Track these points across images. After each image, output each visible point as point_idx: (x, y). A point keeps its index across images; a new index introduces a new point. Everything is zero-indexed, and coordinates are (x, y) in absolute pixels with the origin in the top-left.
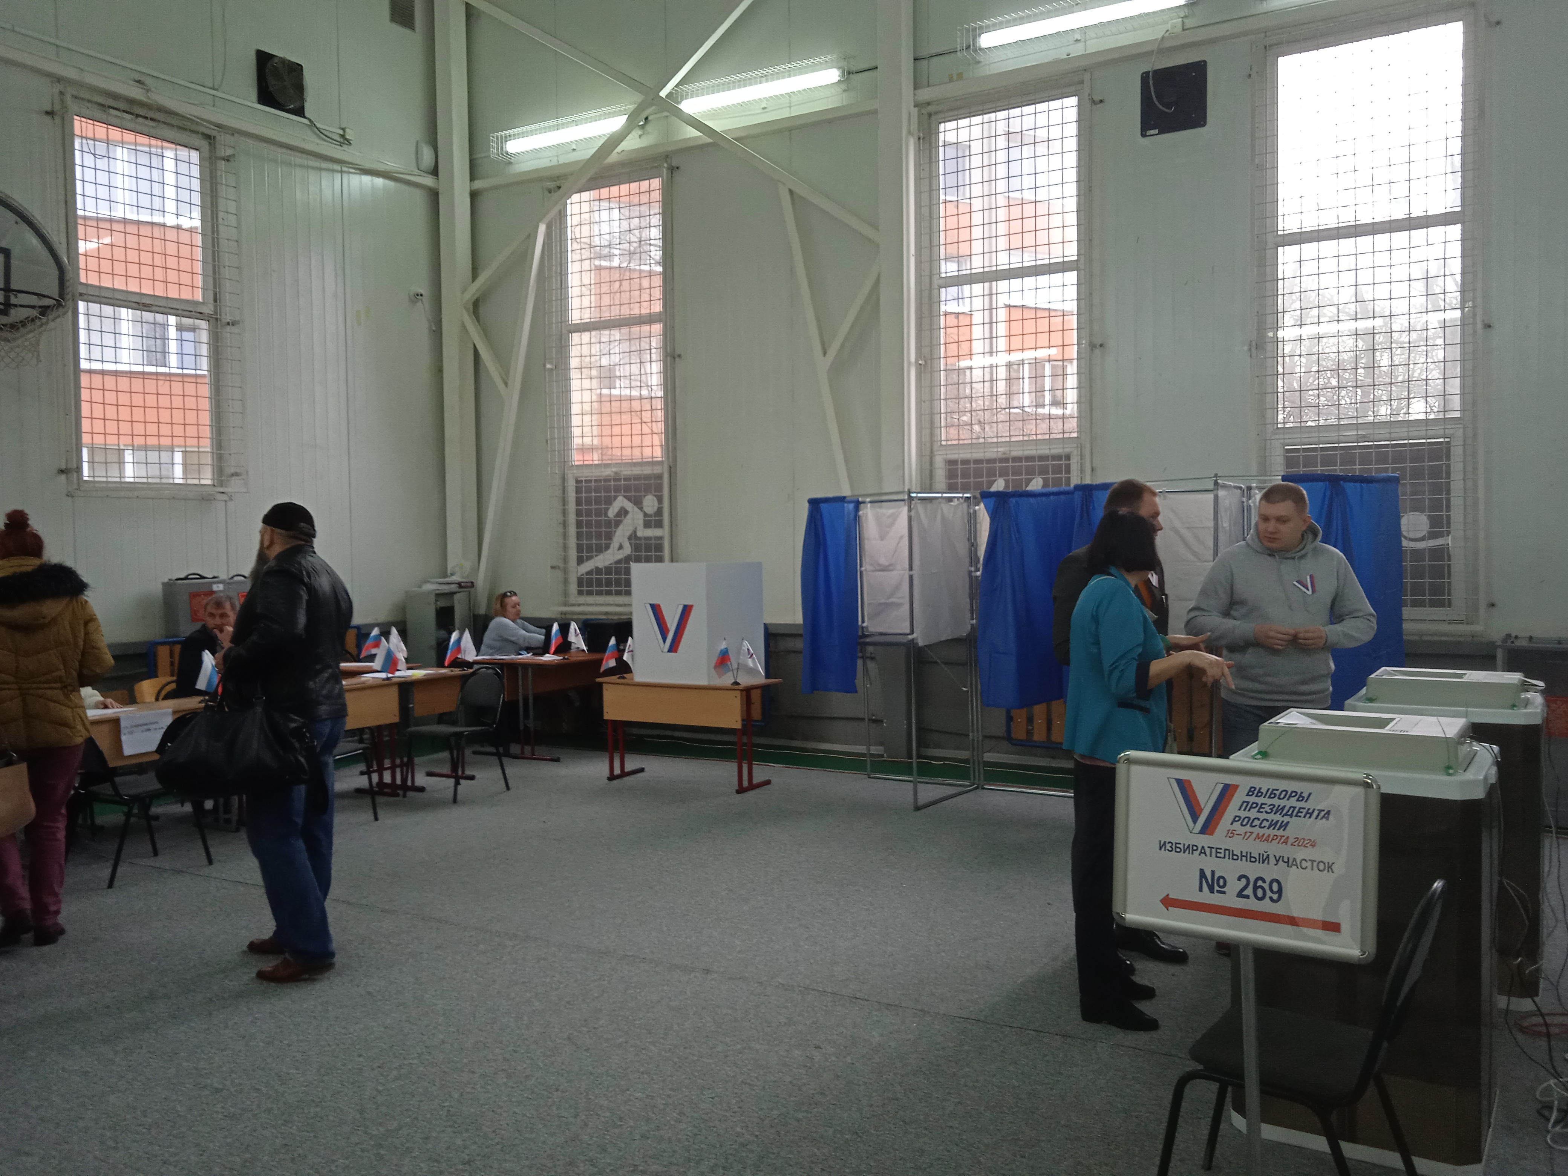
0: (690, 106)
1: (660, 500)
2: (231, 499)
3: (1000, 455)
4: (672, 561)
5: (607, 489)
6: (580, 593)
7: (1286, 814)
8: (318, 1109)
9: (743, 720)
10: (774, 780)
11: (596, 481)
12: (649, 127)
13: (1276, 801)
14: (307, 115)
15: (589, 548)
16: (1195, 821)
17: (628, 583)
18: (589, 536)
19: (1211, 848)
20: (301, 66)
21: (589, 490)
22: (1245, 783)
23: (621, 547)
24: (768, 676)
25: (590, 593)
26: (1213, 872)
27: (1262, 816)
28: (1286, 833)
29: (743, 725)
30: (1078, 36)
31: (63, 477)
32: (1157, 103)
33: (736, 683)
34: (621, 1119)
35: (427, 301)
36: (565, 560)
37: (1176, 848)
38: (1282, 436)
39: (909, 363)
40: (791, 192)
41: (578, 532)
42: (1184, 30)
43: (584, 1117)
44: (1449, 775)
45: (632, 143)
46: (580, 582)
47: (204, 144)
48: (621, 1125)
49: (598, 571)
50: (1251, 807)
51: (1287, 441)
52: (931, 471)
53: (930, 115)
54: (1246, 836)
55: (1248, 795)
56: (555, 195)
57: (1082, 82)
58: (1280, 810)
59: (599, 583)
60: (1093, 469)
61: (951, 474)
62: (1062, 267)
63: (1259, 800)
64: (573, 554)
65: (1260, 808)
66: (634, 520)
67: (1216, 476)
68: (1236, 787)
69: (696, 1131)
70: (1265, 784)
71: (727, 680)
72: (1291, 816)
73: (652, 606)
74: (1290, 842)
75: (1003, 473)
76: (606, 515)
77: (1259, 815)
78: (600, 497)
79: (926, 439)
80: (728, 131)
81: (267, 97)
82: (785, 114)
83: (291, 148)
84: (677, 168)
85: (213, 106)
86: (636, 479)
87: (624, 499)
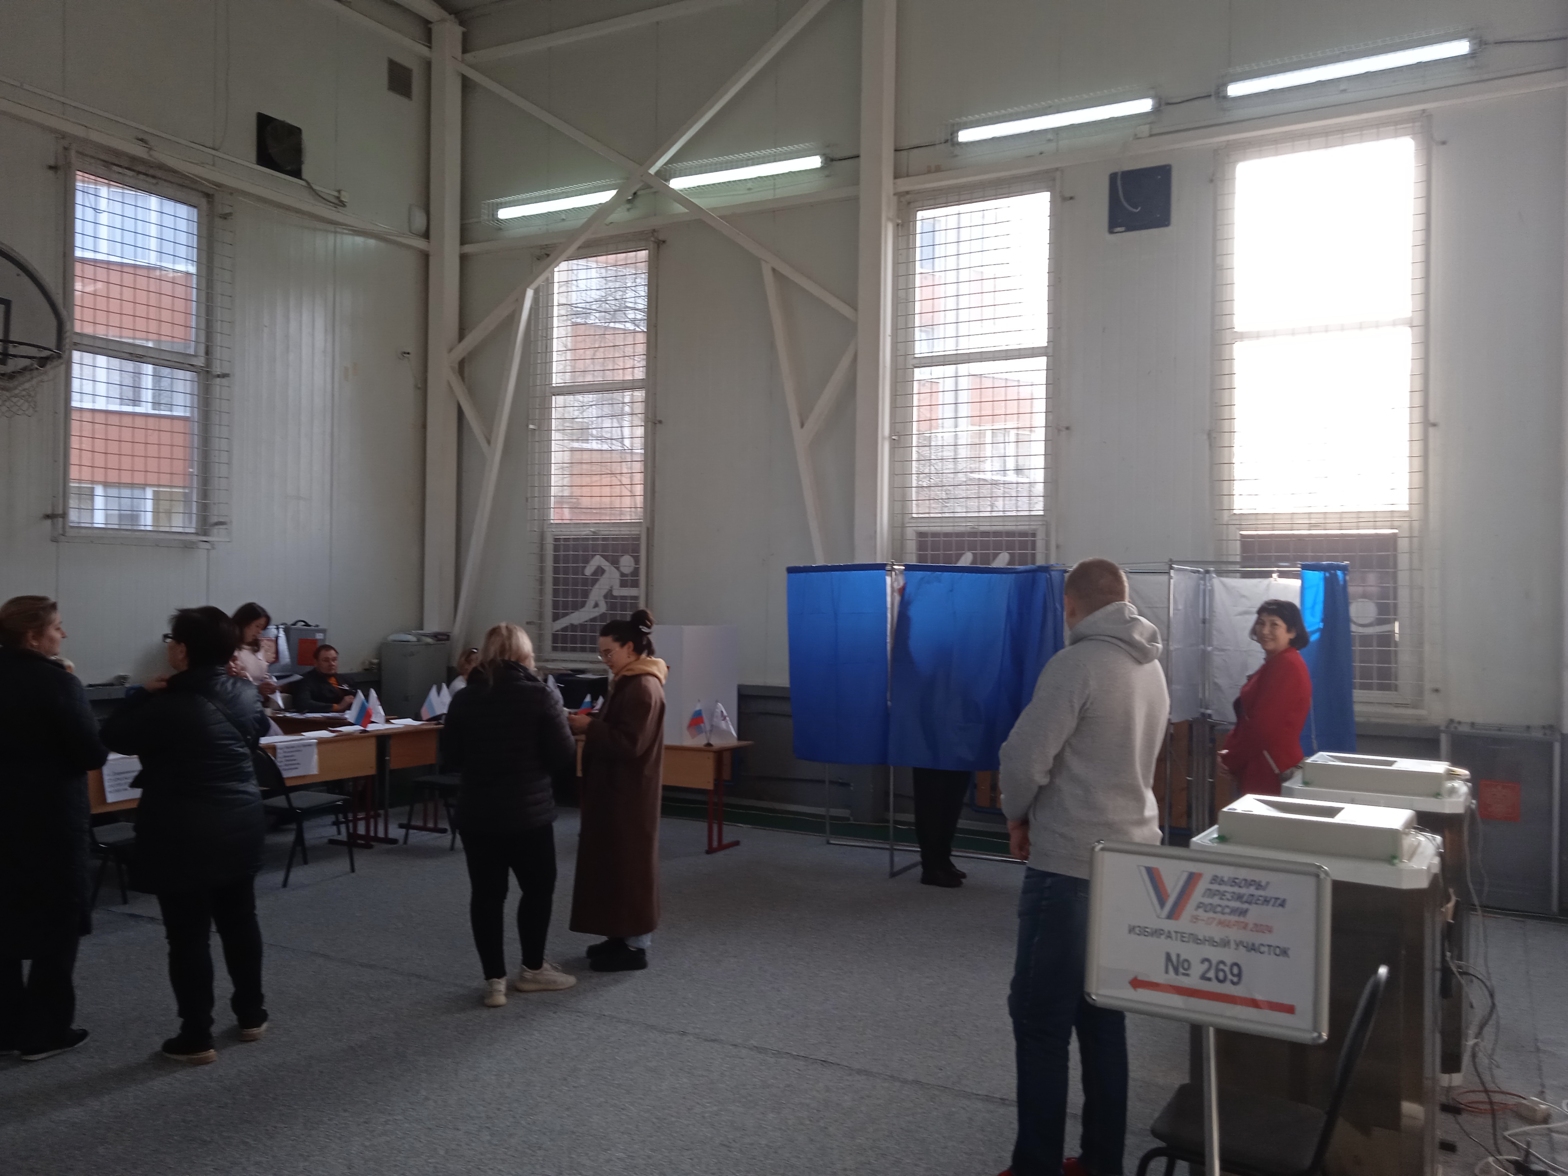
1: (637, 560)
2: (213, 548)
3: (968, 529)
5: (586, 548)
6: (555, 649)
7: (1246, 902)
9: (715, 781)
10: (743, 841)
11: (575, 540)
12: (637, 202)
13: (1236, 889)
14: (304, 177)
15: (565, 606)
16: (1162, 907)
18: (566, 593)
19: (1176, 932)
20: (299, 131)
21: (566, 548)
22: (1208, 871)
23: (596, 605)
24: (740, 737)
25: (564, 649)
26: (1178, 956)
27: (1224, 903)
28: (1245, 920)
29: (715, 786)
30: (1050, 136)
31: (49, 522)
32: (1123, 202)
33: (709, 745)
35: (414, 359)
36: (541, 616)
37: (1143, 932)
38: (1238, 522)
39: (883, 438)
40: (774, 270)
41: (554, 589)
42: (1150, 135)
45: (621, 216)
46: (555, 638)
47: (203, 202)
49: (573, 627)
50: (1214, 895)
51: (1243, 527)
52: (902, 543)
53: (909, 203)
54: (1208, 922)
56: (544, 263)
57: (1055, 179)
59: (574, 640)
60: (1057, 546)
61: (922, 547)
62: (1032, 353)
64: (549, 611)
65: (1222, 895)
66: (610, 579)
67: (1173, 559)
68: (1200, 875)
70: (1226, 873)
71: (699, 741)
72: (1250, 903)
74: (1249, 928)
75: (972, 547)
76: (583, 573)
77: (1221, 903)
78: (579, 555)
79: (898, 511)
80: (714, 209)
81: (265, 158)
82: (768, 195)
83: (288, 208)
84: (664, 242)
85: (214, 165)
86: (613, 539)
87: (602, 559)
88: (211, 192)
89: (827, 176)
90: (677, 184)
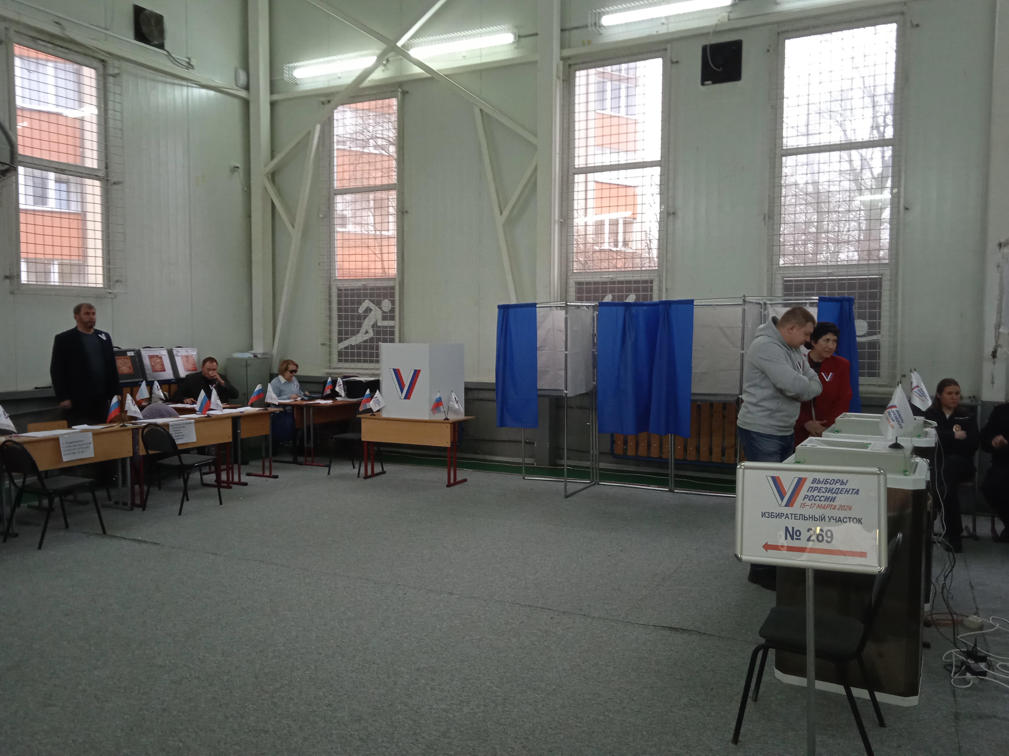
0: (414, 53)
1: (393, 303)
2: (115, 297)
3: (610, 280)
4: (400, 342)
5: (359, 296)
6: (340, 361)
7: (834, 493)
8: (229, 677)
9: (451, 442)
10: (469, 479)
11: (351, 290)
12: (389, 66)
13: (828, 486)
14: (167, 47)
15: (347, 333)
16: (782, 499)
17: (378, 355)
18: (346, 324)
19: (792, 514)
20: (161, 17)
21: (346, 295)
22: (810, 477)
23: (367, 332)
24: (466, 415)
25: (346, 361)
26: (793, 528)
27: (821, 495)
28: (834, 504)
29: (451, 445)
30: (664, 21)
31: (8, 281)
32: (712, 65)
33: (447, 419)
34: (416, 679)
35: (241, 171)
36: (330, 339)
37: (771, 515)
38: (782, 272)
39: (555, 221)
40: (481, 110)
41: (339, 322)
42: (729, 20)
43: (393, 679)
44: (906, 475)
45: (379, 75)
46: (340, 354)
47: (100, 65)
48: (417, 683)
49: (352, 347)
50: (815, 490)
51: (786, 275)
52: (566, 289)
53: (570, 66)
54: (811, 506)
55: (812, 483)
56: (328, 106)
57: (666, 50)
58: (830, 490)
59: (353, 355)
60: (667, 290)
61: (579, 291)
62: (652, 164)
63: (819, 486)
64: (335, 336)
65: (819, 490)
66: (376, 315)
67: (744, 296)
68: (805, 479)
69: (463, 685)
70: (821, 476)
71: (440, 417)
72: (837, 493)
73: (394, 370)
74: (837, 508)
75: (612, 291)
76: (358, 312)
77: (819, 494)
78: (354, 300)
79: (564, 269)
80: (440, 70)
81: (140, 36)
82: (478, 61)
83: (156, 70)
84: (407, 92)
85: (106, 40)
86: (378, 289)
87: (370, 302)
88: (105, 58)
89: (518, 48)
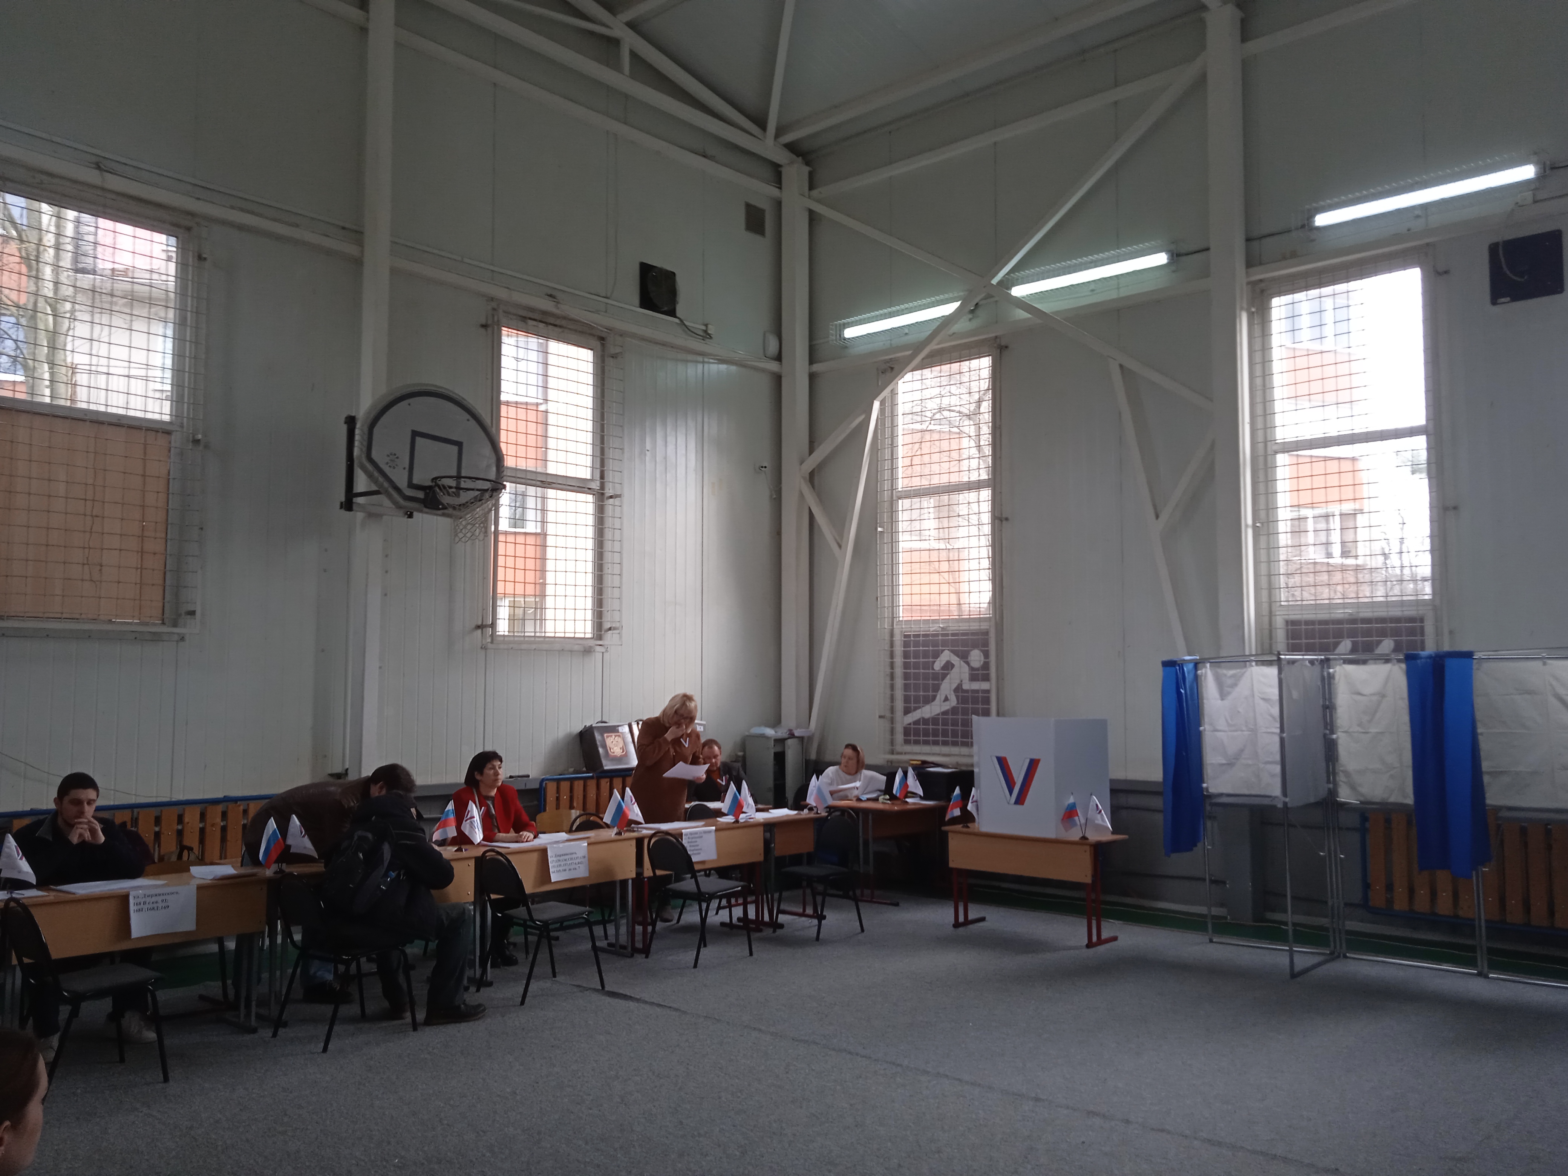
1: (986, 654)
2: (607, 651)
3: (1347, 616)
4: (998, 715)
5: (935, 644)
6: (907, 742)
9: (1093, 875)
10: (1120, 936)
11: (924, 636)
12: (980, 312)
14: (678, 315)
17: (969, 735)
18: (917, 688)
20: (674, 274)
21: (917, 644)
23: (946, 699)
24: (1113, 833)
25: (917, 742)
29: (1093, 879)
30: (1420, 212)
31: (479, 631)
32: (1507, 272)
33: (1084, 838)
35: (769, 471)
36: (892, 710)
39: (1247, 526)
40: (1121, 366)
41: (905, 684)
42: (1535, 201)
45: (964, 326)
47: (598, 344)
49: (925, 721)
52: (1271, 632)
53: (1262, 291)
56: (889, 376)
57: (1425, 255)
59: (926, 733)
60: (1450, 633)
61: (1294, 635)
62: (1412, 432)
64: (899, 705)
66: (960, 674)
73: (998, 758)
75: (1352, 634)
76: (933, 669)
78: (928, 651)
79: (1265, 600)
80: (1057, 313)
81: (647, 302)
82: (1114, 295)
83: (664, 344)
84: (1006, 347)
85: (606, 312)
86: (963, 634)
87: (952, 654)
88: (603, 335)
89: (1174, 272)
90: (1019, 291)
